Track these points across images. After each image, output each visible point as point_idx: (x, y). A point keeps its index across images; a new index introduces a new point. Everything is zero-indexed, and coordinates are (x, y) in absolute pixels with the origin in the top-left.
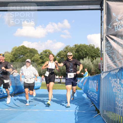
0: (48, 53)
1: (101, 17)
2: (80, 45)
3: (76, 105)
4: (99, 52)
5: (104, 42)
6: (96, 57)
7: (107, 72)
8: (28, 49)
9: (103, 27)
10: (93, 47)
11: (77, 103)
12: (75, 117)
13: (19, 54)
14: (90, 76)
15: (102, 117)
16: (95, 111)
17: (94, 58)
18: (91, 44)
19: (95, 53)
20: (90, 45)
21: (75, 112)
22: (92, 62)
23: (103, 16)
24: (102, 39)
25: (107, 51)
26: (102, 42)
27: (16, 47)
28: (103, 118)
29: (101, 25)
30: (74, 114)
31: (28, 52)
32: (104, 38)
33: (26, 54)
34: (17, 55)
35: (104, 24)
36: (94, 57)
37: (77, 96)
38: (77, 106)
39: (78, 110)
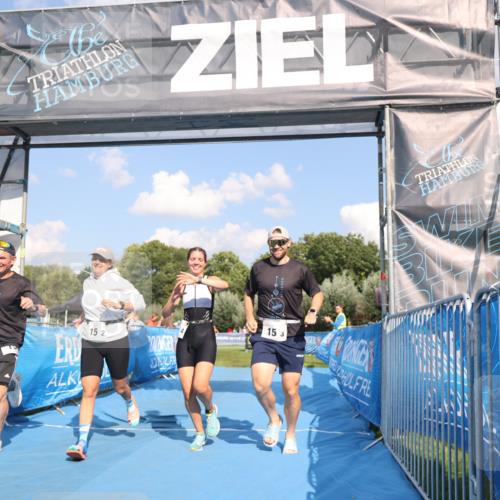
0: (227, 260)
1: (380, 155)
2: (321, 235)
3: (311, 413)
4: (378, 254)
5: (390, 227)
6: (367, 270)
7: (400, 315)
8: (171, 249)
9: (384, 183)
10: (358, 242)
11: (315, 408)
12: (308, 451)
13: (145, 264)
14: (350, 327)
15: (389, 448)
16: (369, 432)
17: (363, 274)
18: (353, 233)
19: (365, 261)
20: (350, 235)
21: (310, 432)
22: (356, 284)
23: (386, 153)
24: (383, 221)
25: (399, 253)
26: (385, 229)
27: (135, 245)
28: (392, 451)
29: (381, 179)
30: (306, 441)
31: (169, 259)
32: (390, 217)
33: (164, 263)
34: (138, 267)
35: (389, 178)
36: (363, 271)
37: (314, 385)
38: (314, 415)
39: (317, 428)
